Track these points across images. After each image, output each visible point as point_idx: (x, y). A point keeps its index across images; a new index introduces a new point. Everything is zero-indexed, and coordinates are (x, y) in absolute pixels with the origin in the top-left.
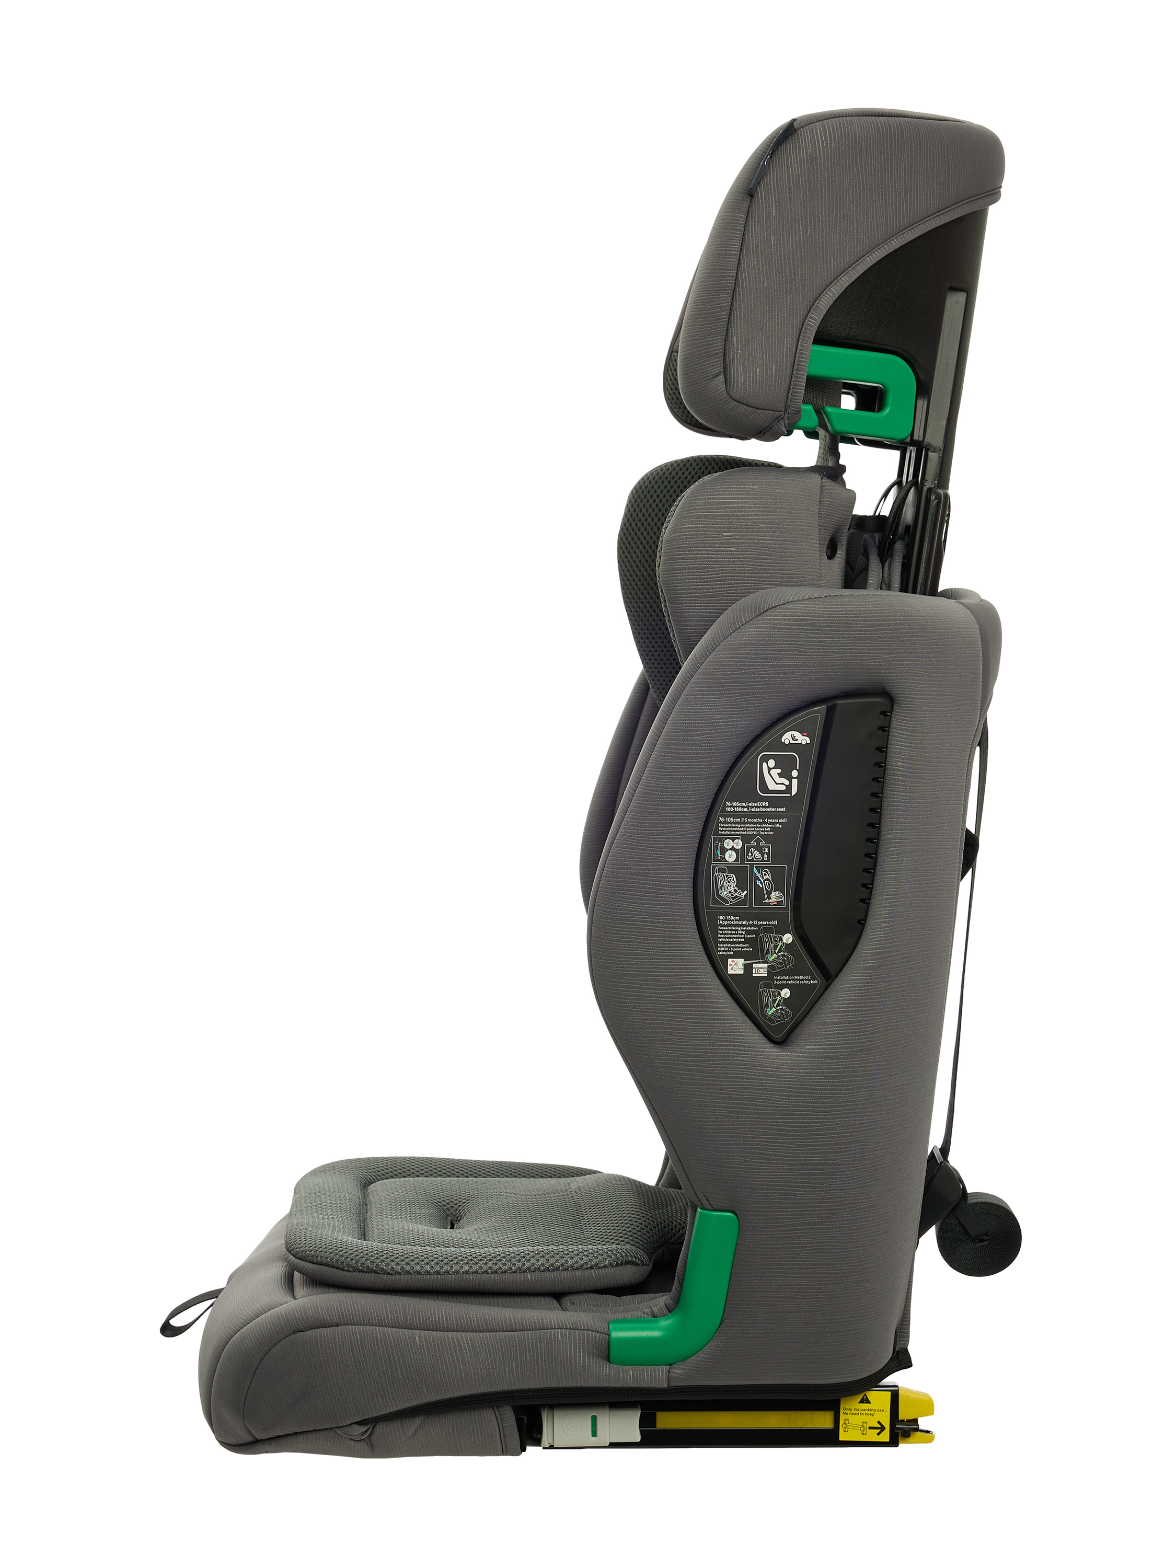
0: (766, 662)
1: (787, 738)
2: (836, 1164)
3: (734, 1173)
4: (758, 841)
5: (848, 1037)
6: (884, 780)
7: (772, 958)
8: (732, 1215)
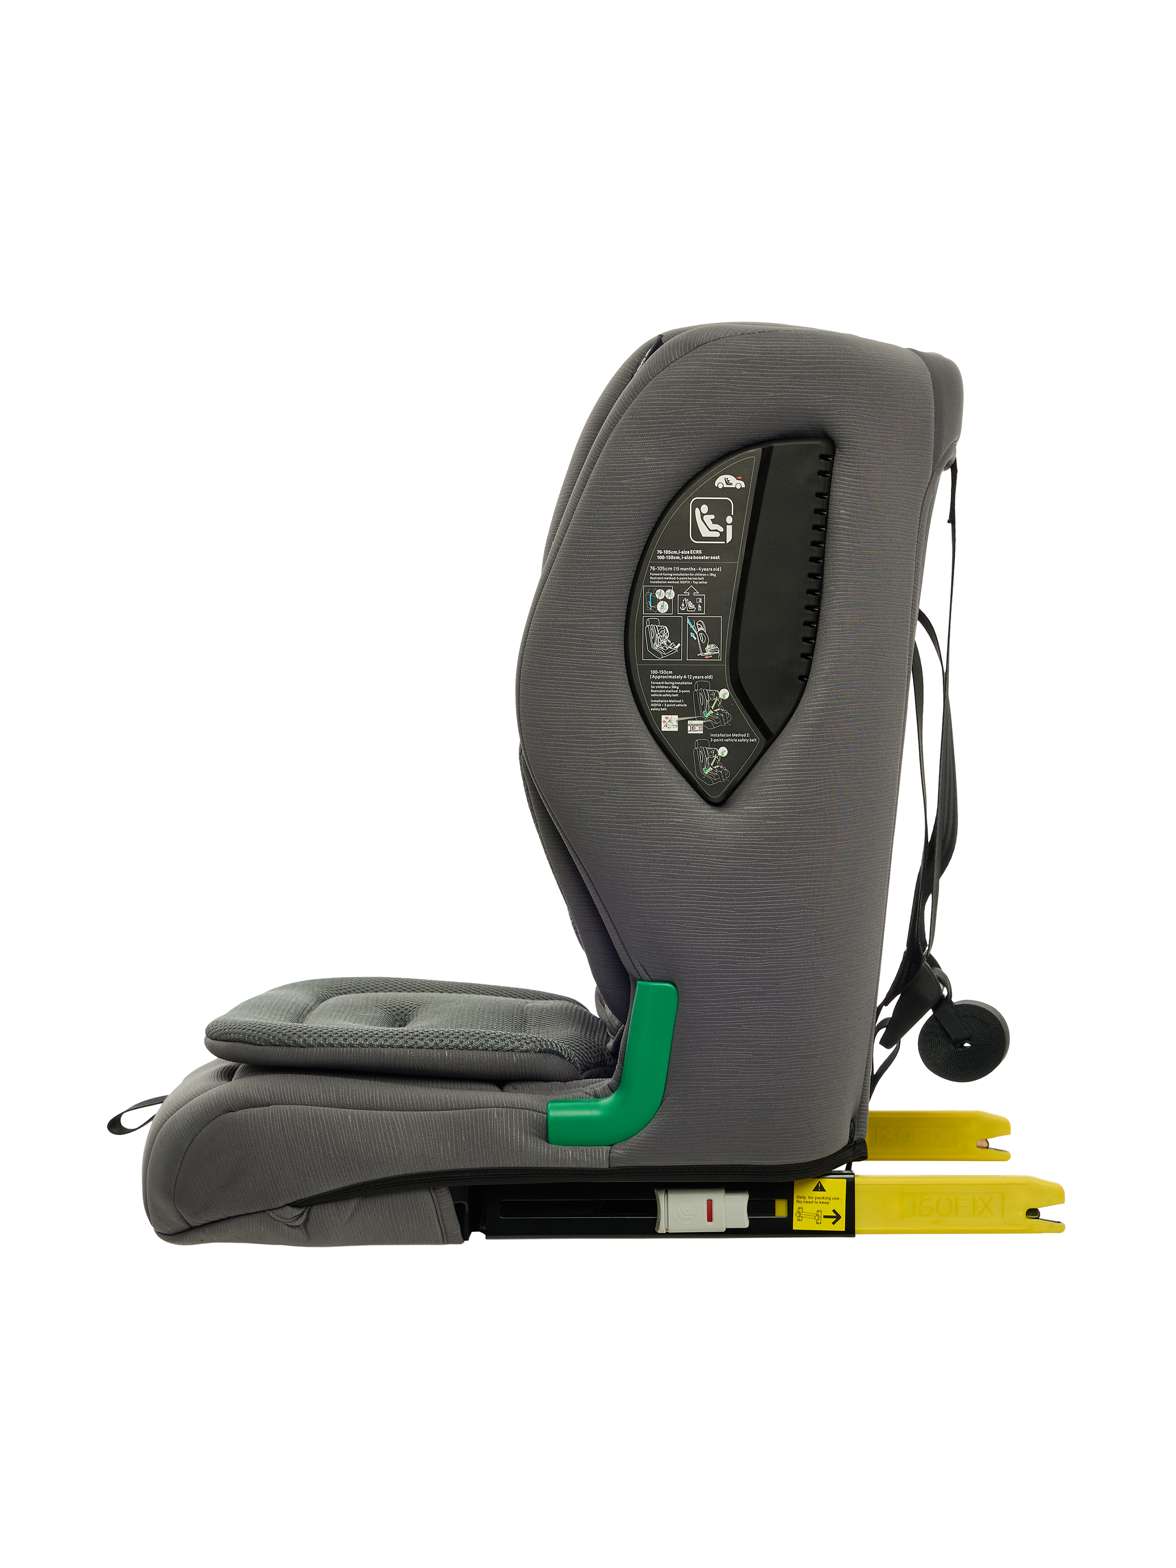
0: (696, 401)
1: (720, 482)
2: (777, 931)
3: (671, 941)
4: (691, 591)
5: (789, 797)
6: (826, 529)
7: (708, 714)
8: (671, 986)
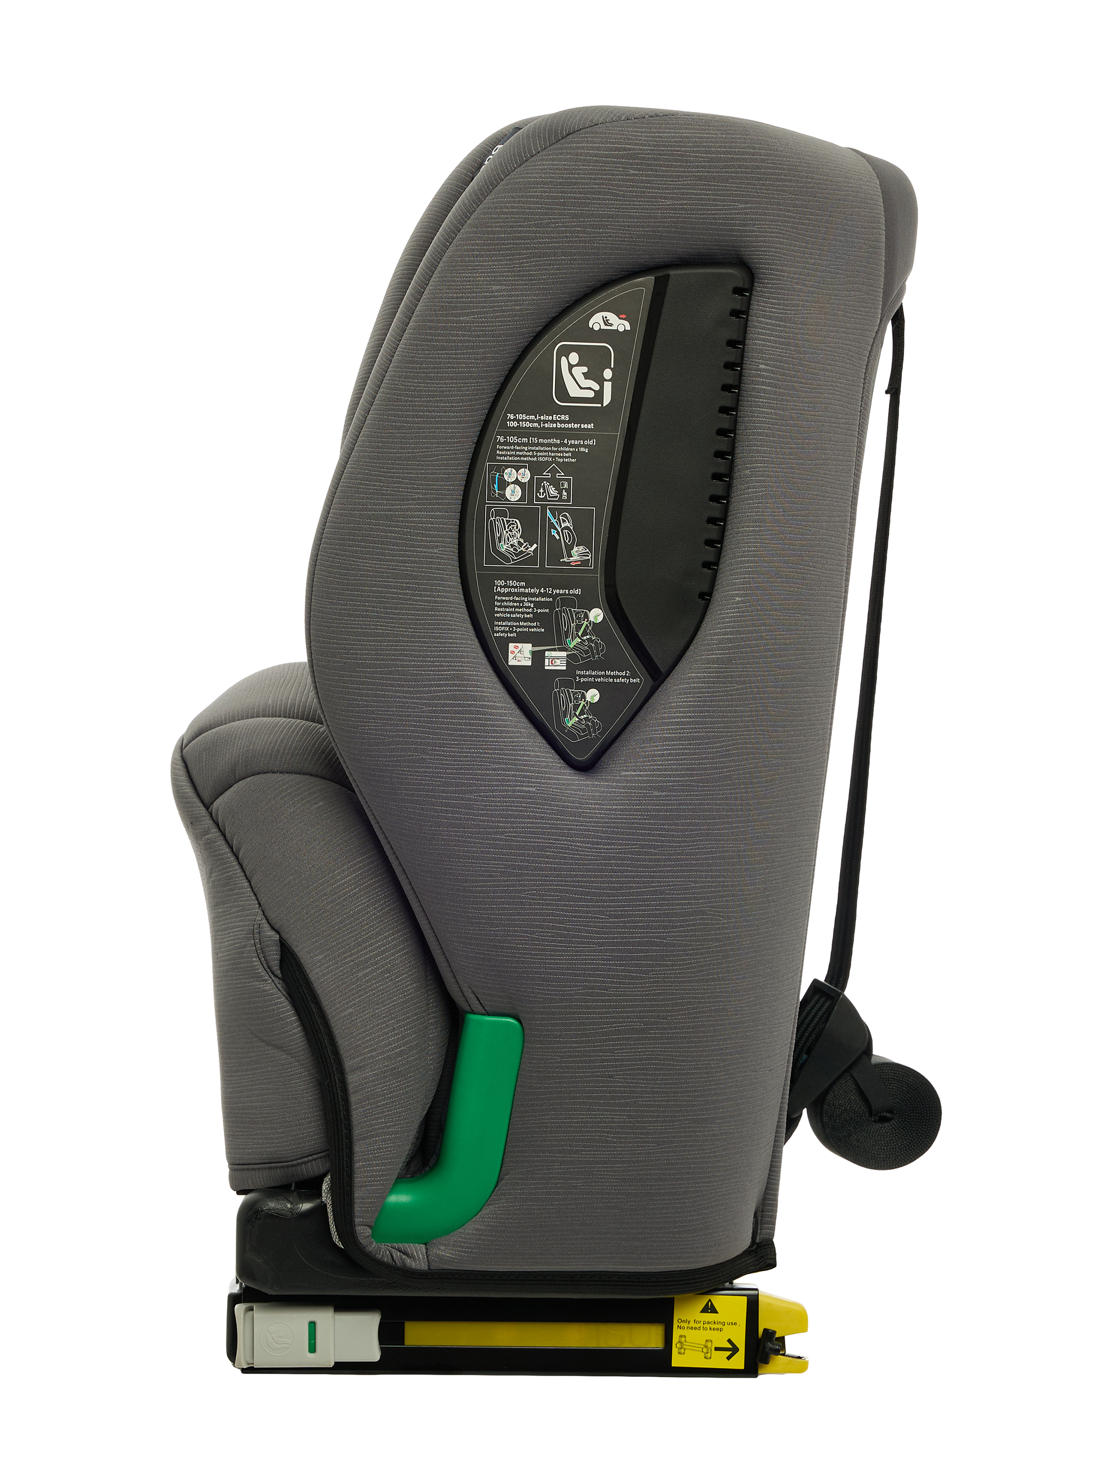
0: (565, 209)
1: (596, 322)
2: (666, 945)
3: (515, 957)
4: (554, 471)
5: (684, 759)
6: (739, 391)
7: (574, 643)
8: (513, 1021)
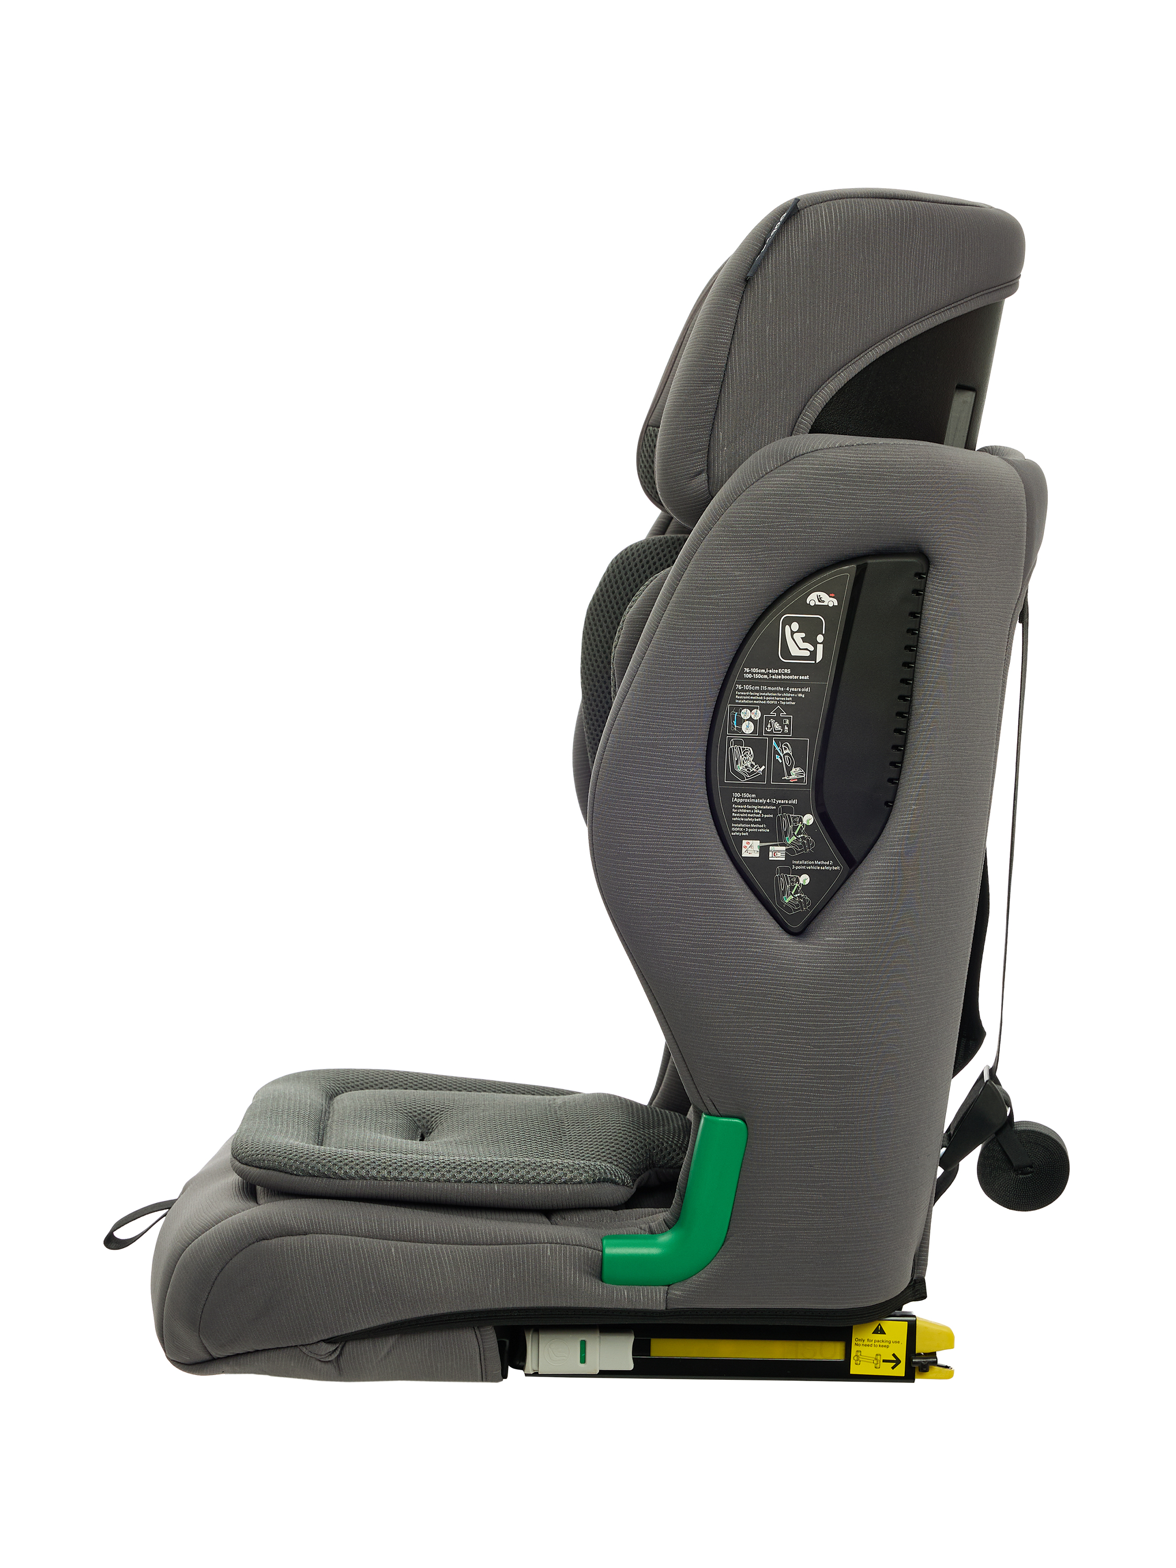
0: (791, 515)
1: (812, 599)
2: (854, 1068)
3: (743, 1076)
4: (778, 712)
5: (871, 928)
6: (917, 649)
7: (791, 840)
8: (740, 1122)
